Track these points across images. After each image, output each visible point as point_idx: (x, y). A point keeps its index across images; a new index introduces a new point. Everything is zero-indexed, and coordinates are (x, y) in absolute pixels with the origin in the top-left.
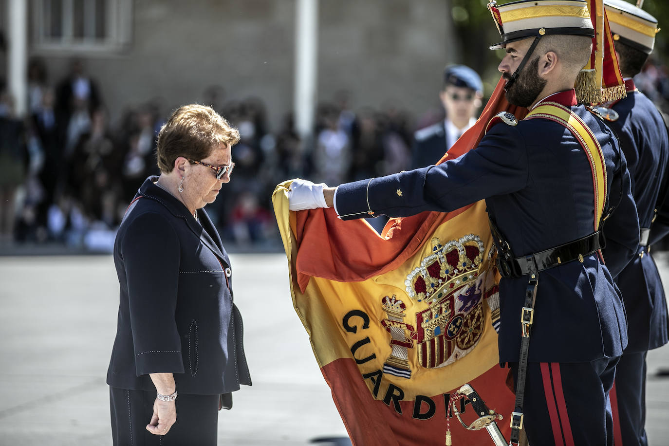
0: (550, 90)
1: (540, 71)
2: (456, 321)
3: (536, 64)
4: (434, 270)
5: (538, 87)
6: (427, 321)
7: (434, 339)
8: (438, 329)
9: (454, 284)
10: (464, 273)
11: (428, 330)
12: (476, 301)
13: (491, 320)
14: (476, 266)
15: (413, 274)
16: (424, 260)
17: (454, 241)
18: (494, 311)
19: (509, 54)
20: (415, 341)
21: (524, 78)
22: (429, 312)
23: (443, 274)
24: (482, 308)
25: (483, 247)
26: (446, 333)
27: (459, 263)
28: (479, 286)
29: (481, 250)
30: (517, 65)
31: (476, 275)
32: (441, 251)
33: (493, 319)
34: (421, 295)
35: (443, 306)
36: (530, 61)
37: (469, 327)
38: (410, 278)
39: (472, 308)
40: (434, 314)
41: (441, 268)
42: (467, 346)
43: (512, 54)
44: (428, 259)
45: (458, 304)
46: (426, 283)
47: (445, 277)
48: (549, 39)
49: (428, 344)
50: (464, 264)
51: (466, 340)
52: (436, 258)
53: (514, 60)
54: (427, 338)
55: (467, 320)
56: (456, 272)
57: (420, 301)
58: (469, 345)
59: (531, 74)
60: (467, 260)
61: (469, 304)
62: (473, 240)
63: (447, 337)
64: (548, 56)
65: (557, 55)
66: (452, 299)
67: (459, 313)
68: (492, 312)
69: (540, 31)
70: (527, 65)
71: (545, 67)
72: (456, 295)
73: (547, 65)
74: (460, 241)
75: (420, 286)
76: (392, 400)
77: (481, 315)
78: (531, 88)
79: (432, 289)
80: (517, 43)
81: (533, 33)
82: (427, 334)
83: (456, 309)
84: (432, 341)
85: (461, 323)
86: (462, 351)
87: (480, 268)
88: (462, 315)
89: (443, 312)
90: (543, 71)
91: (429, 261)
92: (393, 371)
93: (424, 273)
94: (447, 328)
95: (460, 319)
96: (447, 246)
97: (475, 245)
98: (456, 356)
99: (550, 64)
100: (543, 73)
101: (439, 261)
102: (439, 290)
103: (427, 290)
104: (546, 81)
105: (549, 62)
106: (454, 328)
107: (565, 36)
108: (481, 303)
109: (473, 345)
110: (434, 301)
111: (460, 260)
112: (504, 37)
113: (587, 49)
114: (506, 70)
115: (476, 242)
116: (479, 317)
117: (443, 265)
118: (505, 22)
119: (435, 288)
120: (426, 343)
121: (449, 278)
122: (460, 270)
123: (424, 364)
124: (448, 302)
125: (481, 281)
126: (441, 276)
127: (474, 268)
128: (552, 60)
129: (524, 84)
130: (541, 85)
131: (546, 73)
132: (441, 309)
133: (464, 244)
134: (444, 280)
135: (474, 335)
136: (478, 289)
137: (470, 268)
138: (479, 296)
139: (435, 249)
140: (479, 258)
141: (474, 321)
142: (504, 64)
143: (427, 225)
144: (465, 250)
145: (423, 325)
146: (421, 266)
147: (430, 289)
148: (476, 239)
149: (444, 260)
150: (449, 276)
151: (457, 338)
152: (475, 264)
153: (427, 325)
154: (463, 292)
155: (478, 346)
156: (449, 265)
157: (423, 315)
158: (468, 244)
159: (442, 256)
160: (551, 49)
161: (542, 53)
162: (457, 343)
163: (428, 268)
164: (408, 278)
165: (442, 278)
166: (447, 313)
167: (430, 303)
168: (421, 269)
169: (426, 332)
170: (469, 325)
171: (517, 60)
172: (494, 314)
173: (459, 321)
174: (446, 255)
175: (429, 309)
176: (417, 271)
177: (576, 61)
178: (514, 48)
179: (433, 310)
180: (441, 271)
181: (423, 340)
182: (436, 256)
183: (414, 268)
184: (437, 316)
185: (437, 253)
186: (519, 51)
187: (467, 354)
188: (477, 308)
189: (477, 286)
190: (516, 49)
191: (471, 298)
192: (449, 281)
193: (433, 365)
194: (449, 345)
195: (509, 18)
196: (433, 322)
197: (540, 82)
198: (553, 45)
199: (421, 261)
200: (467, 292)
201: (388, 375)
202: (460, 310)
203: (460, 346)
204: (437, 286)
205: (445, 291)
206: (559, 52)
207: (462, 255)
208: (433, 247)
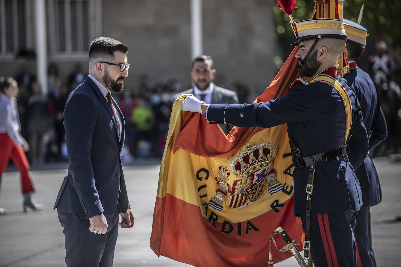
0: (323, 68)
1: (318, 57)
2: (253, 187)
3: (316, 54)
4: (246, 159)
5: (317, 66)
6: (239, 185)
7: (239, 194)
8: (243, 190)
9: (255, 168)
10: (261, 162)
11: (238, 189)
12: (264, 178)
13: (267, 187)
14: (268, 159)
15: (235, 160)
16: (242, 153)
17: (258, 144)
18: (270, 183)
19: (301, 48)
20: (229, 194)
21: (309, 61)
22: (241, 181)
23: (251, 162)
24: (265, 181)
25: (272, 149)
26: (246, 192)
27: (259, 156)
28: (267, 170)
29: (271, 151)
30: (306, 54)
31: (267, 164)
32: (251, 149)
33: (269, 187)
34: (238, 172)
35: (248, 178)
36: (312, 52)
37: (257, 190)
38: (233, 162)
39: (261, 181)
40: (243, 182)
41: (250, 158)
42: (254, 200)
43: (303, 48)
44: (243, 153)
45: (256, 178)
46: (242, 166)
47: (251, 164)
48: (323, 40)
49: (235, 197)
50: (262, 158)
51: (254, 197)
52: (248, 153)
53: (303, 51)
54: (235, 194)
55: (258, 187)
56: (257, 161)
57: (237, 175)
58: (255, 200)
59: (313, 59)
60: (264, 156)
61: (260, 179)
62: (268, 145)
63: (246, 194)
64: (322, 50)
65: (327, 49)
66: (253, 176)
67: (255, 183)
68: (269, 183)
69: (318, 36)
70: (311, 54)
71: (321, 55)
72: (256, 174)
73: (322, 54)
74: (261, 145)
75: (238, 167)
76: (212, 220)
77: (264, 185)
78: (313, 66)
79: (244, 169)
80: (306, 42)
81: (314, 38)
82: (236, 192)
83: (254, 181)
84: (238, 195)
85: (254, 188)
86: (251, 202)
87: (269, 160)
88: (256, 184)
89: (248, 182)
90: (320, 57)
91: (244, 154)
92: (213, 205)
93: (241, 160)
94: (247, 190)
95: (255, 186)
96: (253, 147)
97: (268, 148)
98: (248, 204)
99: (323, 54)
100: (320, 59)
101: (249, 154)
102: (248, 170)
103: (241, 169)
104: (321, 63)
105: (322, 52)
106: (250, 190)
107: (331, 39)
108: (266, 179)
109: (257, 200)
110: (245, 175)
111: (260, 155)
112: (298, 39)
113: (343, 46)
114: (299, 57)
115: (269, 147)
116: (263, 186)
117: (251, 157)
118: (299, 31)
119: (246, 169)
120: (234, 195)
121: (253, 164)
122: (260, 160)
123: (230, 206)
124: (251, 177)
125: (269, 167)
126: (249, 163)
127: (267, 160)
128: (324, 51)
129: (309, 64)
130: (318, 65)
131: (321, 58)
132: (247, 180)
133: (263, 147)
134: (250, 165)
135: (259, 194)
136: (267, 171)
137: (264, 160)
138: (266, 175)
139: (248, 147)
140: (270, 155)
141: (261, 187)
142: (298, 54)
143: (246, 136)
144: (263, 150)
145: (236, 187)
146: (239, 156)
147: (243, 169)
148: (269, 145)
149: (251, 154)
150: (254, 163)
151: (250, 195)
152: (267, 158)
153: (238, 187)
154: (259, 172)
155: (259, 200)
156: (254, 157)
157: (237, 182)
158: (264, 147)
159: (251, 152)
160: (324, 46)
161: (319, 48)
162: (250, 198)
163: (243, 158)
164: (232, 162)
165: (250, 164)
166: (249, 183)
167: (243, 177)
168: (239, 158)
169: (236, 191)
170: (258, 189)
171: (305, 51)
172: (270, 185)
173: (254, 187)
174: (253, 152)
175: (241, 180)
176: (237, 158)
177: (337, 52)
178: (304, 45)
179: (243, 180)
180: (249, 160)
181: (233, 194)
182: (248, 151)
183: (236, 157)
184: (244, 183)
185: (248, 150)
186: (307, 47)
187: (253, 204)
188: (263, 181)
189: (266, 170)
190: (305, 46)
191: (262, 176)
192: (253, 166)
193: (234, 207)
194: (246, 198)
195: (301, 29)
196: (241, 186)
197: (318, 63)
198: (325, 44)
199: (240, 154)
200: (261, 172)
201: (210, 206)
202: (256, 182)
203: (250, 200)
204: (247, 168)
205: (250, 171)
206: (328, 47)
207: (261, 152)
208: (247, 146)
